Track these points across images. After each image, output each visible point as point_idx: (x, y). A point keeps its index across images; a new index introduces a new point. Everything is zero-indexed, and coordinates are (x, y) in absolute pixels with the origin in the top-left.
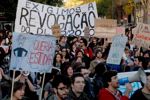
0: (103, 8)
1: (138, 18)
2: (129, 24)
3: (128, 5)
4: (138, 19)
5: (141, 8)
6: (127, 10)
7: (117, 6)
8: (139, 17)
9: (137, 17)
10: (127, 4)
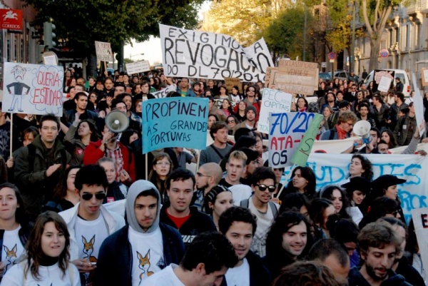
0: (283, 36)
1: (359, 60)
2: (340, 72)
3: (337, 31)
4: (357, 62)
5: (366, 39)
6: (336, 42)
7: (314, 32)
8: (360, 57)
9: (356, 59)
10: (336, 29)
